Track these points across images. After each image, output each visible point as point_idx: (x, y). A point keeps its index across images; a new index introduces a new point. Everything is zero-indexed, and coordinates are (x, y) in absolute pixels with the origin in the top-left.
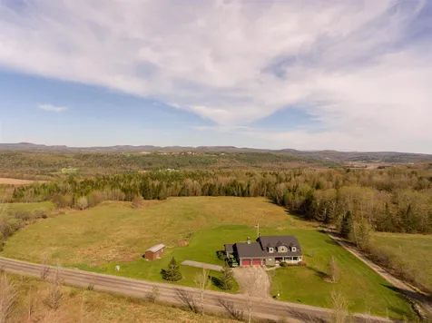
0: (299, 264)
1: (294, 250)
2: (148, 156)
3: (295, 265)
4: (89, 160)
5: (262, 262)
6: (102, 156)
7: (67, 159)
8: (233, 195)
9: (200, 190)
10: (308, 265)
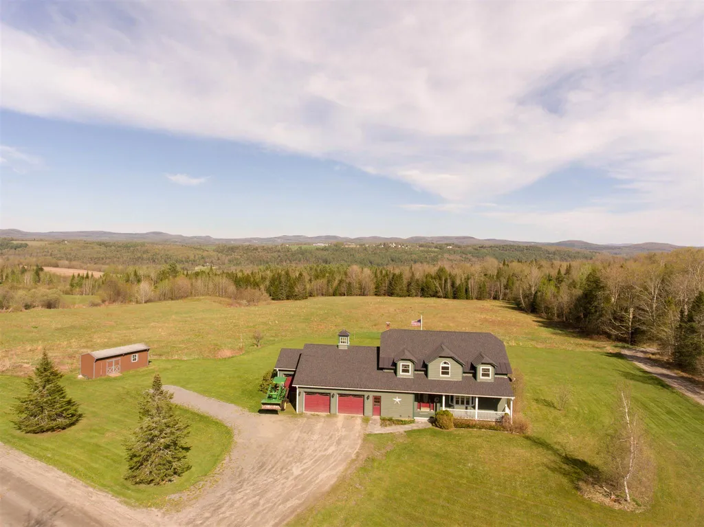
0: (501, 424)
1: (485, 375)
2: (324, 249)
3: (482, 426)
4: (235, 255)
5: (369, 404)
6: (256, 249)
7: (205, 254)
8: (435, 295)
9: (373, 286)
10: (533, 429)
